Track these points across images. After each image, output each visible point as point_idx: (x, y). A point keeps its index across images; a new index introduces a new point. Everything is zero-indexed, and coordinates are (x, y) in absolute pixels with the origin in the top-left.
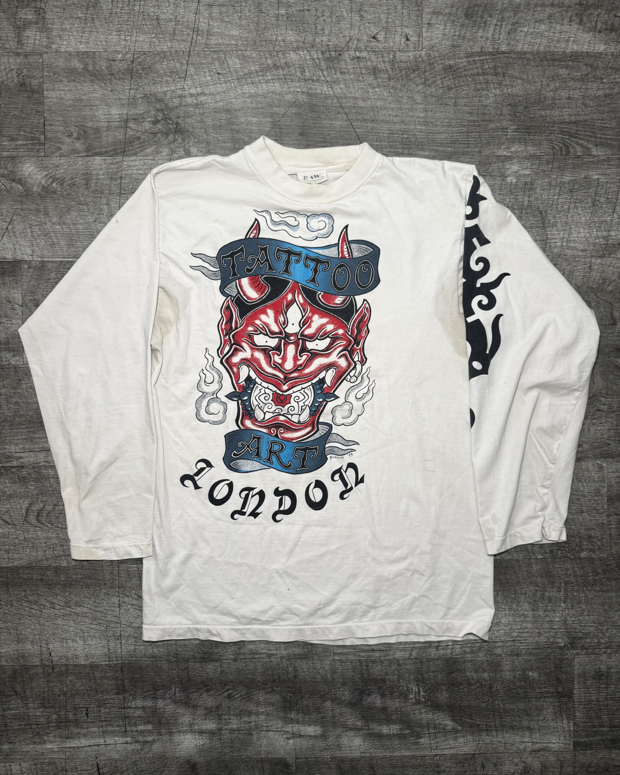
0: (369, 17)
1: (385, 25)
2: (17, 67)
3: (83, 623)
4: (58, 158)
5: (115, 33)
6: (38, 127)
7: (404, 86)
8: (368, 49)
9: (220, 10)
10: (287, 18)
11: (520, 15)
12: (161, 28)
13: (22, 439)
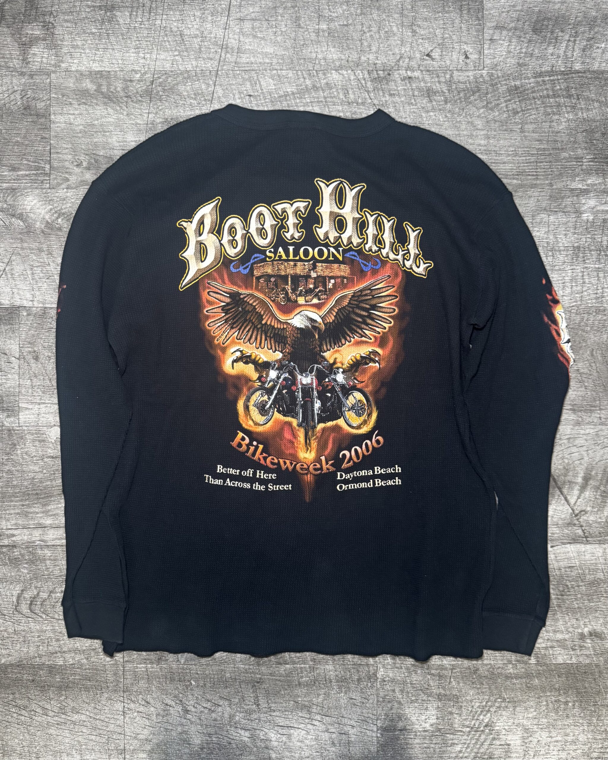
0: (422, 33)
1: (440, 42)
2: (21, 88)
3: (81, 734)
4: (65, 190)
5: (133, 50)
6: (43, 155)
7: (463, 109)
8: (421, 68)
9: (253, 25)
10: (329, 33)
11: (596, 29)
12: (185, 45)
13: (15, 513)
